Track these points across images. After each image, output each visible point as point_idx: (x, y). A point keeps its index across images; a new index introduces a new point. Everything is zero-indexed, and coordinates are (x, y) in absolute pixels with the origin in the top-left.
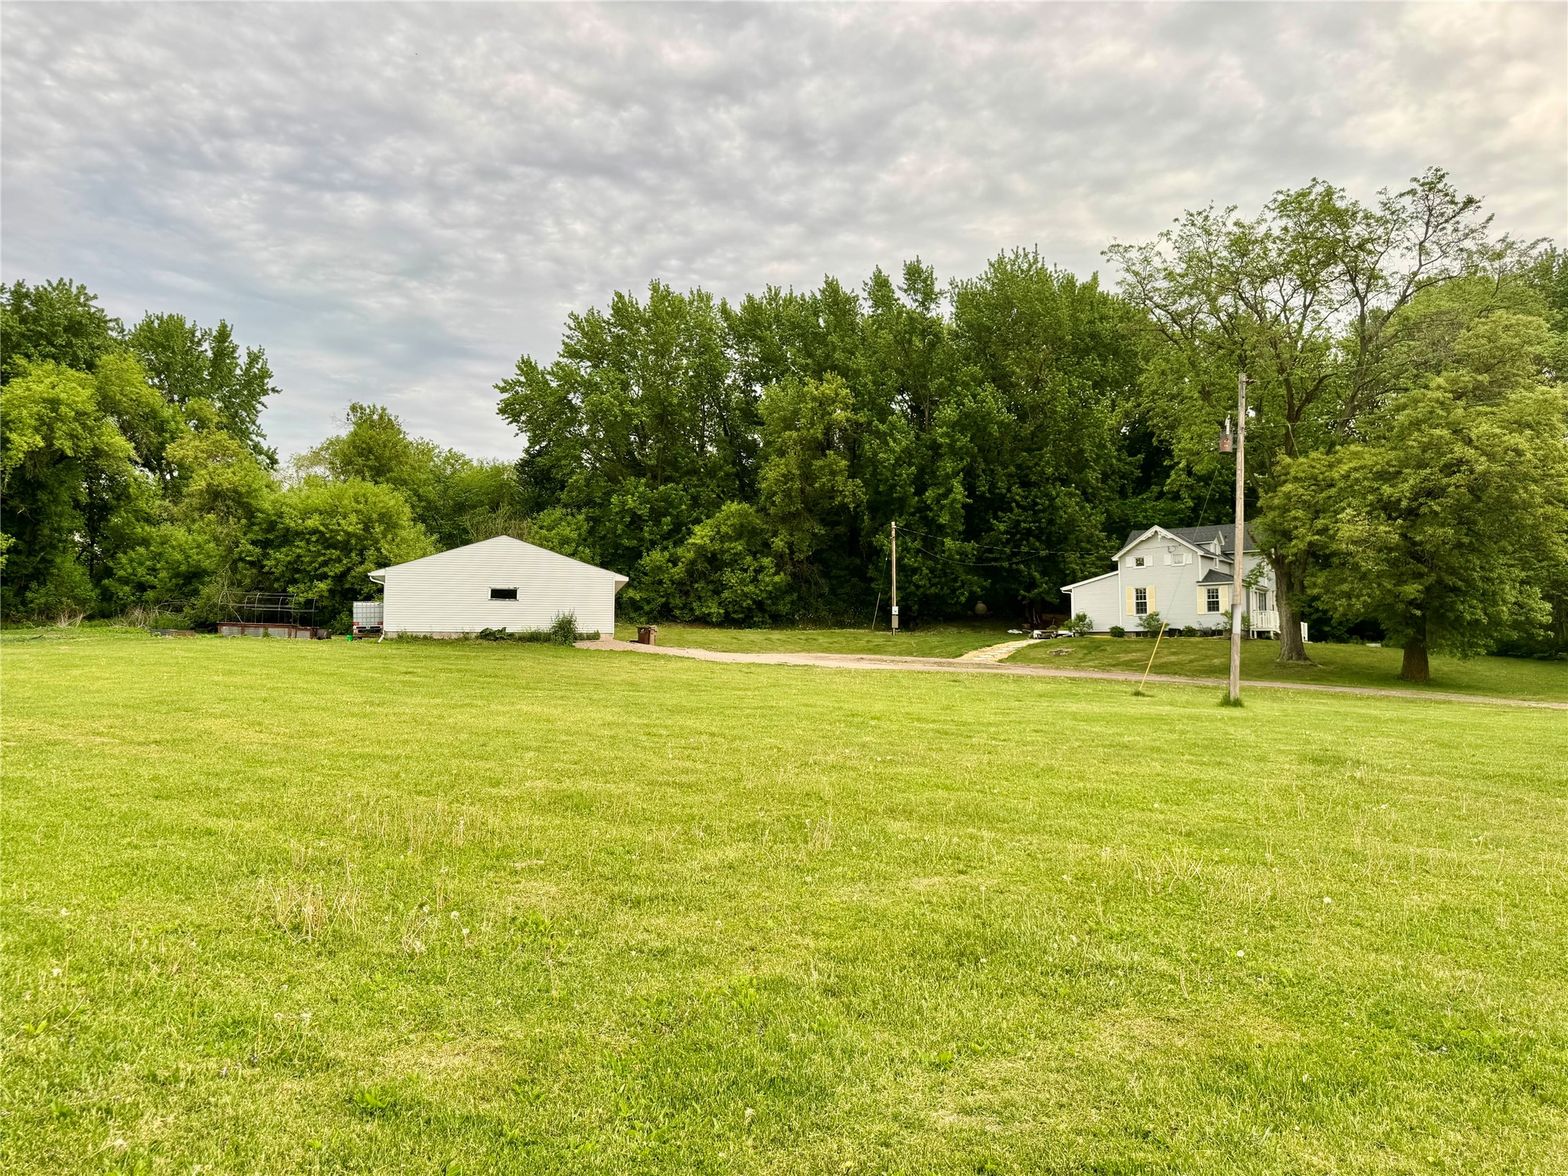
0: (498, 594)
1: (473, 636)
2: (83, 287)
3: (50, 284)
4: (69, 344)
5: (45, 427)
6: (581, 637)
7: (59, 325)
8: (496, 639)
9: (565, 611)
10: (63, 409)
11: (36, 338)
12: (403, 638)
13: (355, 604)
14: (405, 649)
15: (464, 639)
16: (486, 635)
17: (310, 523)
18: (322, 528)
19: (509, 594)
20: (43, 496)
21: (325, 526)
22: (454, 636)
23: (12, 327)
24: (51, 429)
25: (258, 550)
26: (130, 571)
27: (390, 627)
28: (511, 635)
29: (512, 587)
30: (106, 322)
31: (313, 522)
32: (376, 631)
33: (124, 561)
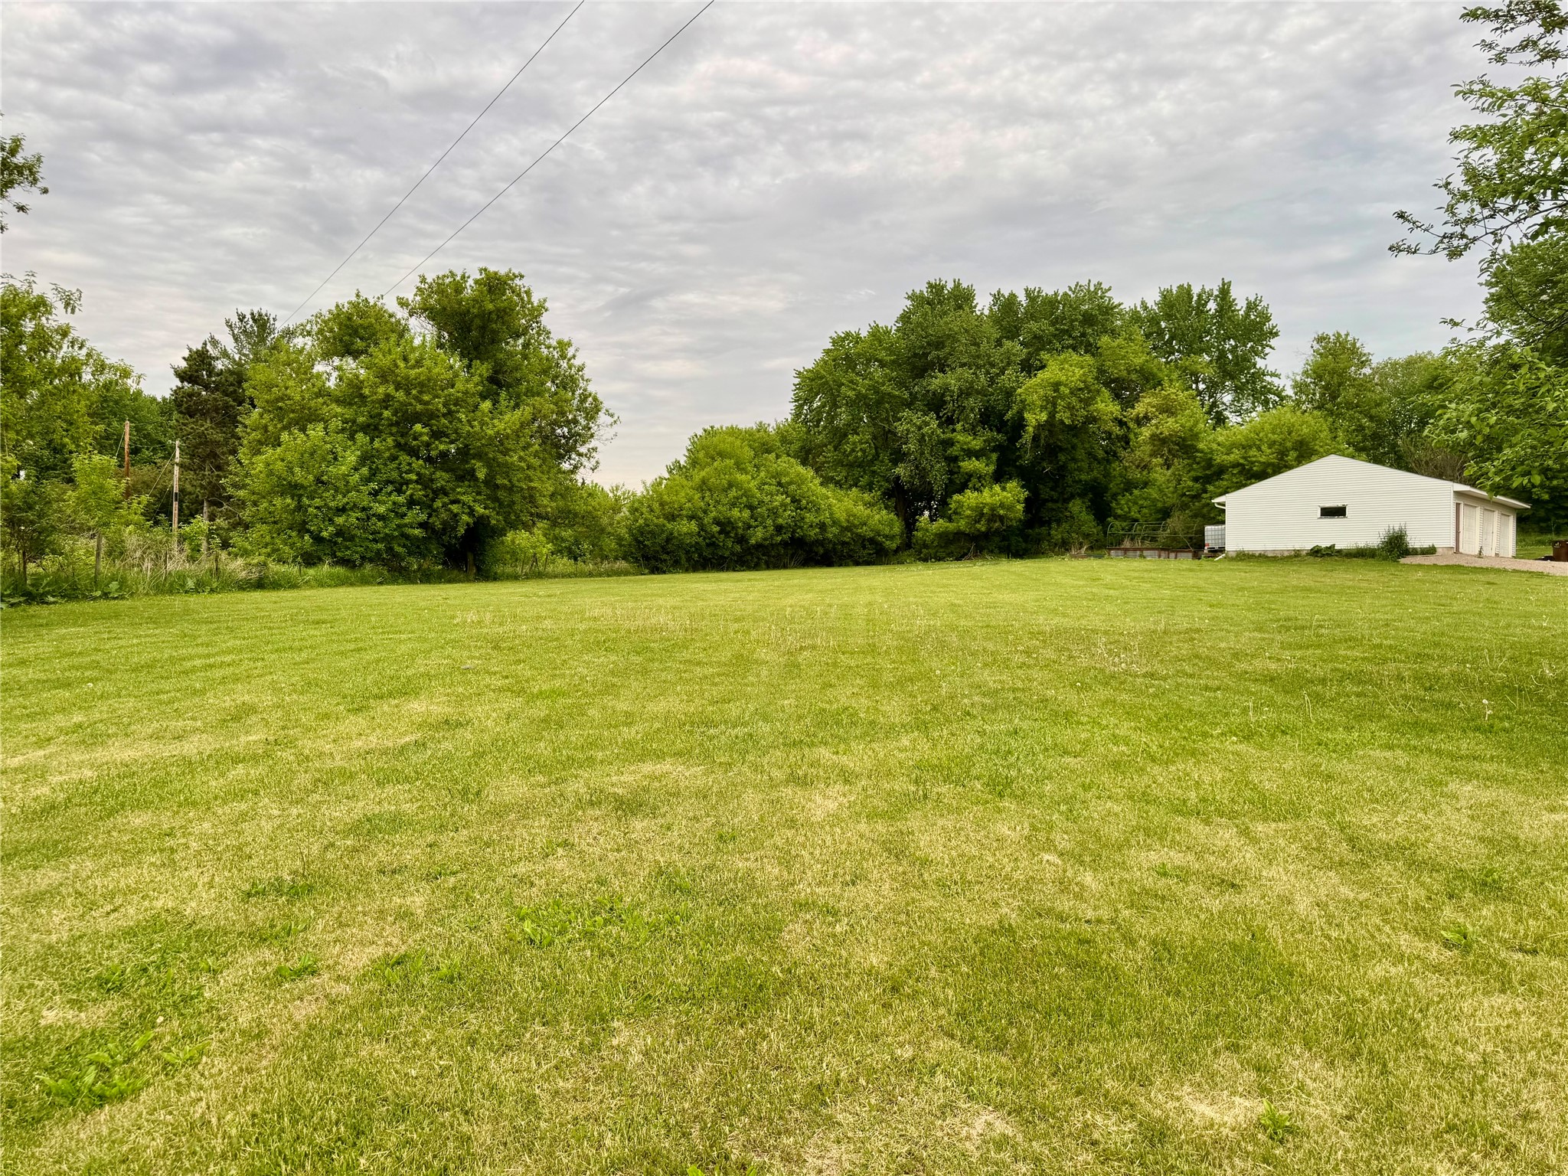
0: (1329, 512)
1: (1304, 553)
2: (1100, 284)
3: (1070, 289)
4: (1083, 335)
5: (1050, 404)
6: (1415, 552)
7: (1076, 320)
8: (1323, 555)
9: (1396, 526)
10: (1062, 388)
11: (1060, 335)
12: (1243, 557)
13: (1208, 528)
14: (1242, 565)
15: (1296, 556)
16: (1316, 552)
17: (1232, 458)
18: (1241, 461)
19: (1338, 512)
20: (1062, 457)
21: (1245, 458)
22: (1286, 554)
23: (1043, 331)
24: (1054, 405)
25: (1198, 485)
26: (1126, 509)
27: (1231, 547)
28: (1339, 551)
29: (1340, 505)
30: (1112, 309)
31: (1235, 456)
32: (1222, 550)
33: (1123, 502)
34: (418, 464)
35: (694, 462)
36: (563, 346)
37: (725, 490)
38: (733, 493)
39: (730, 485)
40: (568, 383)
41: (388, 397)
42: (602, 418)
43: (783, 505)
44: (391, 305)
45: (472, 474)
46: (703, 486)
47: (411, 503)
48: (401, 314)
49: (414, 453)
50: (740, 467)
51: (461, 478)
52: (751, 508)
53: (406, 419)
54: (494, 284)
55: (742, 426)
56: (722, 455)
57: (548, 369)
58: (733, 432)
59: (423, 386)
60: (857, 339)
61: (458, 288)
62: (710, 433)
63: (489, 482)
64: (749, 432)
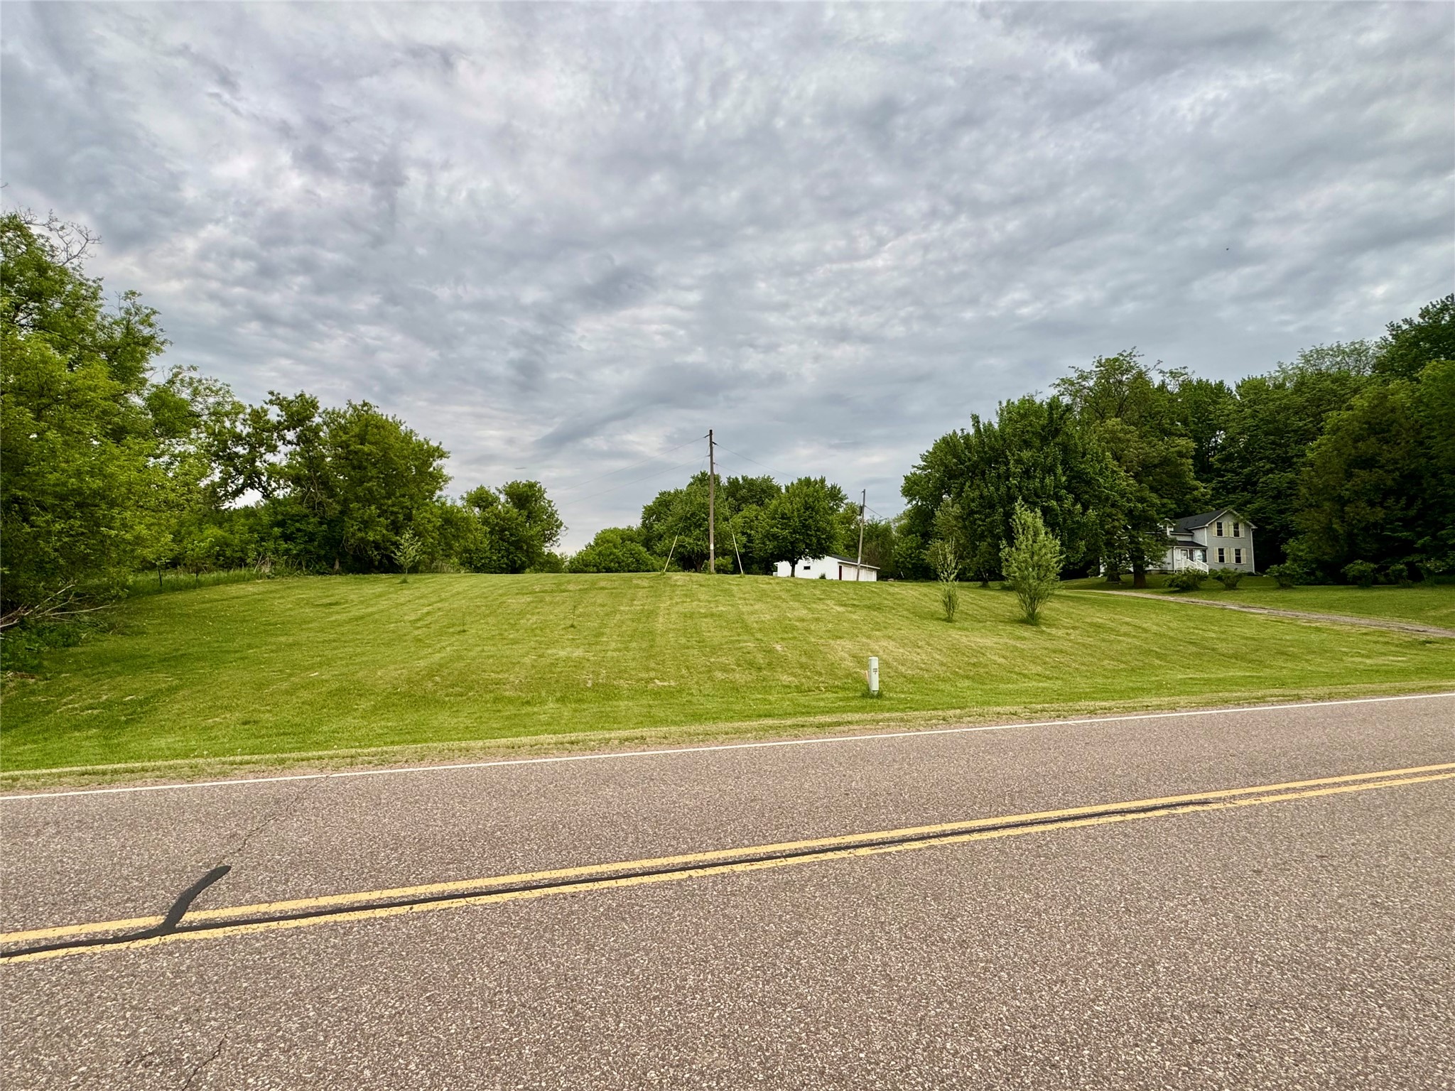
0: (806, 568)
4: (760, 497)
9: (823, 573)
23: (746, 494)
29: (809, 566)
34: (505, 544)
35: (597, 544)
36: (550, 502)
37: (609, 556)
38: (612, 557)
39: (611, 554)
40: (552, 515)
41: (498, 523)
42: (562, 528)
43: (633, 563)
44: (493, 490)
45: (521, 548)
46: (600, 554)
47: (503, 557)
48: (497, 493)
49: (504, 540)
50: (615, 547)
51: (517, 549)
52: (619, 563)
53: (503, 530)
54: (531, 486)
55: (620, 528)
56: (608, 541)
57: (544, 510)
58: (615, 531)
59: (509, 519)
60: (669, 494)
61: (518, 485)
62: (604, 532)
63: (527, 551)
64: (623, 531)
